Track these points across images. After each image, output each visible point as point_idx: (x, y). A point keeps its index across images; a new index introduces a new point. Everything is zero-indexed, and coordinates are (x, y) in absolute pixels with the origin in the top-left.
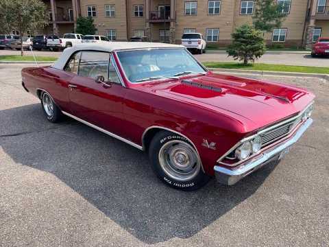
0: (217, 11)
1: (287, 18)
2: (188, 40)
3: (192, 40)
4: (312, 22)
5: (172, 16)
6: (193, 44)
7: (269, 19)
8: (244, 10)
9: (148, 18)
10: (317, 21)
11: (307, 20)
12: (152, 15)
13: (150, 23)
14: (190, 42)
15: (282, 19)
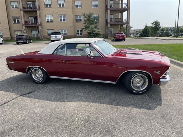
0: (64, 20)
1: (99, 24)
2: (55, 35)
3: (57, 35)
4: (109, 25)
5: (39, 22)
6: (58, 37)
7: (91, 24)
8: (77, 20)
9: (24, 23)
10: (111, 25)
11: (107, 24)
12: (26, 22)
13: (26, 26)
14: (56, 37)
15: (97, 24)
